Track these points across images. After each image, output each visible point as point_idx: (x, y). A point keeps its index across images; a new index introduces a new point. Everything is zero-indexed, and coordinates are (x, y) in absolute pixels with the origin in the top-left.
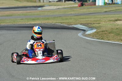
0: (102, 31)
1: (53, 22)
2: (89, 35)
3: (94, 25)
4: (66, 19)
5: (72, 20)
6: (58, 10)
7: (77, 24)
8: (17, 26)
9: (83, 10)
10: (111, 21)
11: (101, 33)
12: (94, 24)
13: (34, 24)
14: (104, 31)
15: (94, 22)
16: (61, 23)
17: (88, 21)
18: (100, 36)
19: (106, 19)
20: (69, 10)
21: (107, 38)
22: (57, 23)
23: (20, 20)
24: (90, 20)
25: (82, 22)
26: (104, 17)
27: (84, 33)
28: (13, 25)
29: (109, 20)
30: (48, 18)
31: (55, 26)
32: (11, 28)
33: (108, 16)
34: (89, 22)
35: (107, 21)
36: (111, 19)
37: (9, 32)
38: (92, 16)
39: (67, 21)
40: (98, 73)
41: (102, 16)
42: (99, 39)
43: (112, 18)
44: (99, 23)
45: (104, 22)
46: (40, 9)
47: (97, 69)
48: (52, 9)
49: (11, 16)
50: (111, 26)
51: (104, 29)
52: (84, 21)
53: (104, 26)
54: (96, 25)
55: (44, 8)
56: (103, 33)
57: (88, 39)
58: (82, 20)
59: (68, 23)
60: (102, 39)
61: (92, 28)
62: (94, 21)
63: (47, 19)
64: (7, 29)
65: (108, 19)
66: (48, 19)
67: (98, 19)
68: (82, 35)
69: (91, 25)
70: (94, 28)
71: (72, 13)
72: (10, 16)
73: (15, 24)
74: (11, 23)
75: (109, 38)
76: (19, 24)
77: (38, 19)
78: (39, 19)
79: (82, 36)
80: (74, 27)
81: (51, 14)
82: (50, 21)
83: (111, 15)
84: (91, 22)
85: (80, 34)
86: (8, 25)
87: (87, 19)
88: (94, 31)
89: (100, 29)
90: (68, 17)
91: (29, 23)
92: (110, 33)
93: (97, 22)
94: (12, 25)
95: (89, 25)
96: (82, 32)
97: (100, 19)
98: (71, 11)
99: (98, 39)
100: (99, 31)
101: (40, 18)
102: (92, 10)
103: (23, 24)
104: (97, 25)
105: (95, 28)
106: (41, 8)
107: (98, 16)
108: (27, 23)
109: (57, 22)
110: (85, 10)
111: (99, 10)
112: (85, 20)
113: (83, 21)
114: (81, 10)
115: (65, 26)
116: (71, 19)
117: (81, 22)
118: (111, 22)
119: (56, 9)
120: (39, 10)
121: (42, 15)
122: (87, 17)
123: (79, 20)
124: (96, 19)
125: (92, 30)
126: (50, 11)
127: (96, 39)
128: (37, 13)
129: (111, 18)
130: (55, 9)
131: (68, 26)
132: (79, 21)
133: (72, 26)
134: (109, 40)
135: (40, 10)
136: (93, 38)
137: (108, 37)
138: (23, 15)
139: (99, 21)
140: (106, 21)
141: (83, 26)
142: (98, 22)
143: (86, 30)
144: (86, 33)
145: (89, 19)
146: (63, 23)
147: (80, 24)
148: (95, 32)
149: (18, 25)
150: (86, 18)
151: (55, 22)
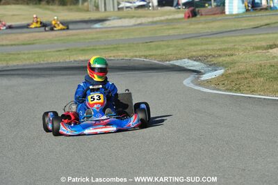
0: (239, 73)
1: (126, 56)
2: (208, 83)
3: (221, 59)
4: (158, 48)
5: (171, 49)
6: (140, 26)
7: (181, 59)
8: (46, 66)
9: (196, 26)
10: (258, 48)
11: (236, 76)
12: (220, 56)
13: (82, 61)
14: (243, 72)
15: (221, 53)
16: (146, 57)
17: (207, 50)
18: (233, 84)
19: (248, 45)
20: (165, 27)
21: (248, 89)
22: (136, 56)
23: (54, 54)
24: (210, 47)
25: (194, 53)
26: (244, 41)
27: (198, 78)
28: (36, 65)
29: (254, 47)
30: (115, 46)
31: (132, 64)
32: (31, 72)
33: (252, 37)
34: (209, 53)
35: (249, 48)
36: (258, 45)
37: (27, 80)
38: (216, 40)
39: (159, 52)
40: (228, 167)
41: (237, 39)
42: (230, 90)
43: (260, 43)
44: (232, 55)
45: (244, 51)
46: (97, 26)
47: (225, 158)
48: (125, 27)
49: (33, 44)
50: (258, 59)
51: (242, 68)
52: (197, 50)
53: (243, 60)
54: (224, 59)
55: (107, 24)
56: (240, 76)
57: (205, 93)
58: (192, 47)
59: (161, 55)
60: (238, 90)
61: (215, 66)
62: (221, 50)
63: (114, 48)
64: (23, 74)
65: (253, 44)
66: (116, 48)
67: (230, 45)
68: (192, 82)
69: (213, 59)
70: (220, 66)
71: (172, 32)
72: (29, 44)
73: (42, 62)
74: (32, 61)
75: (253, 89)
76: (50, 61)
77: (93, 49)
78: (96, 49)
79: (192, 85)
80: (175, 65)
81: (124, 38)
82: (120, 54)
83: (260, 34)
84: (213, 53)
85: (188, 81)
86: (24, 66)
87: (204, 47)
88: (220, 72)
89: (234, 67)
90: (161, 43)
91: (72, 59)
92: (255, 76)
93: (226, 53)
94: (33, 65)
95: (209, 59)
96: (192, 76)
97: (233, 44)
98: (169, 29)
99: (227, 90)
100: (230, 71)
101: (97, 47)
102: (216, 25)
103: (60, 62)
104: (227, 59)
105: (223, 65)
106: (100, 23)
107: (229, 39)
108: (67, 60)
109: (137, 54)
110: (200, 26)
111: (231, 25)
112: (199, 48)
113: (195, 51)
114: (192, 27)
115: (155, 64)
116: (168, 46)
117: (190, 55)
118: (259, 51)
119: (135, 25)
120: (96, 28)
121: (103, 40)
122: (204, 41)
123: (186, 48)
124: (224, 46)
125: (216, 70)
126: (122, 31)
127: (225, 91)
128: (90, 36)
129: (259, 41)
130: (132, 26)
131: (161, 63)
132: (187, 51)
133: (171, 62)
134: (253, 92)
135: (98, 30)
136: (218, 90)
137: (251, 85)
138: (59, 40)
139: (231, 49)
140: (247, 49)
141: (196, 63)
142: (228, 52)
143: (202, 71)
144: (202, 79)
145: (208, 46)
146: (150, 56)
147: (189, 58)
148: (223, 75)
149: (48, 63)
150: (202, 44)
151: (131, 54)
